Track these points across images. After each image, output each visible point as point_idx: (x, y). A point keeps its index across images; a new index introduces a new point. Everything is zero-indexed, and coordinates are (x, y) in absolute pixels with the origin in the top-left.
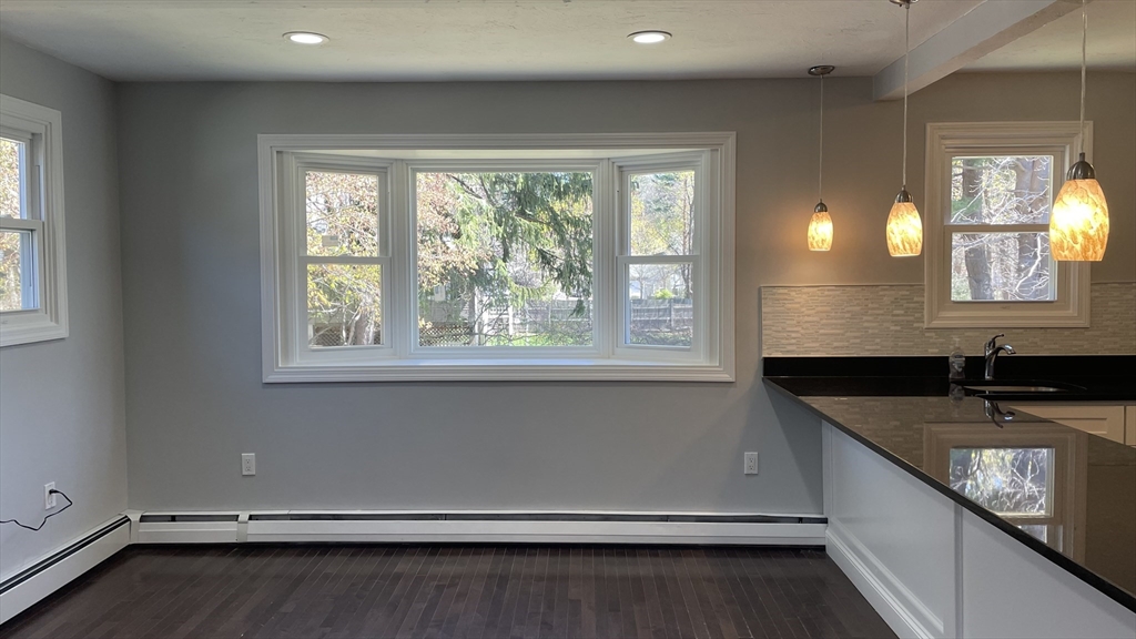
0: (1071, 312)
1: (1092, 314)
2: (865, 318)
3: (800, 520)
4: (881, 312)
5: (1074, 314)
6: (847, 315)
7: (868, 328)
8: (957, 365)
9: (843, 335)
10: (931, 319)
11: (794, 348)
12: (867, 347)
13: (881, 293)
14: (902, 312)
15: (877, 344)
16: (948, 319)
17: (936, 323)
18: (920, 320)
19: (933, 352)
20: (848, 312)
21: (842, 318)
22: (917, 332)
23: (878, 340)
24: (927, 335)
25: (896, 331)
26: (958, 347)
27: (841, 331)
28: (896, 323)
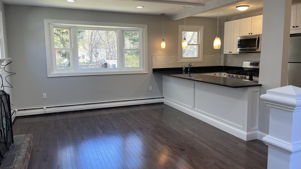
0: (200, 59)
1: (203, 60)
2: (169, 61)
3: (159, 98)
4: (172, 60)
5: (200, 60)
7: (170, 63)
8: (184, 69)
10: (180, 61)
11: (158, 66)
12: (170, 66)
13: (172, 56)
14: (175, 60)
16: (182, 61)
17: (180, 62)
18: (178, 61)
19: (180, 67)
20: (167, 60)
22: (178, 63)
26: (184, 66)
27: (166, 63)
28: (174, 62)
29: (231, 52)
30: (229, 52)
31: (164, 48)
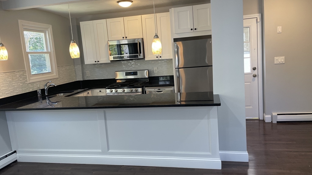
0: (54, 74)
1: (59, 74)
2: (13, 82)
4: (17, 80)
6: (8, 82)
7: (14, 86)
8: (40, 92)
9: (8, 89)
10: (29, 80)
12: (15, 92)
13: (16, 74)
14: (22, 79)
15: (17, 90)
16: (33, 80)
17: (31, 81)
18: (27, 81)
19: (31, 90)
20: (8, 81)
21: (7, 84)
22: (26, 85)
23: (17, 89)
24: (29, 85)
25: (22, 85)
26: (37, 87)
27: (7, 88)
28: (21, 83)
29: (98, 61)
30: (95, 62)
31: (7, 59)
